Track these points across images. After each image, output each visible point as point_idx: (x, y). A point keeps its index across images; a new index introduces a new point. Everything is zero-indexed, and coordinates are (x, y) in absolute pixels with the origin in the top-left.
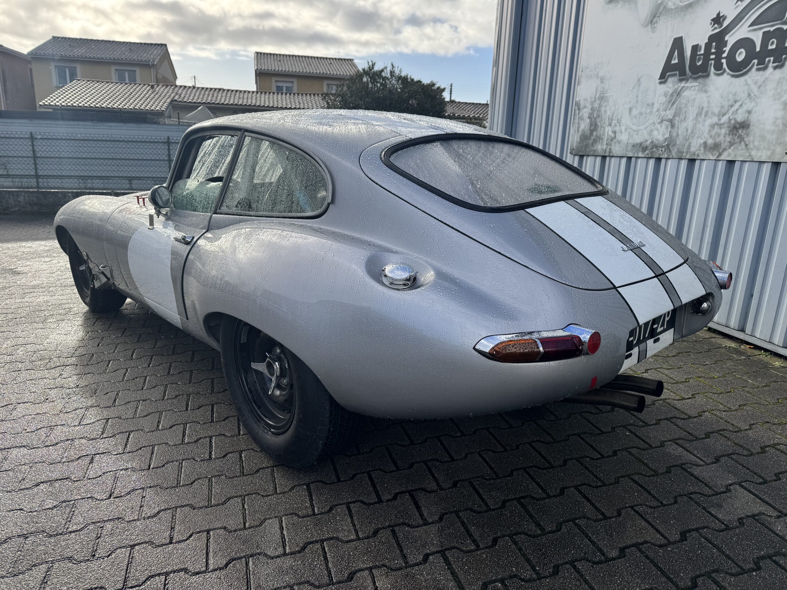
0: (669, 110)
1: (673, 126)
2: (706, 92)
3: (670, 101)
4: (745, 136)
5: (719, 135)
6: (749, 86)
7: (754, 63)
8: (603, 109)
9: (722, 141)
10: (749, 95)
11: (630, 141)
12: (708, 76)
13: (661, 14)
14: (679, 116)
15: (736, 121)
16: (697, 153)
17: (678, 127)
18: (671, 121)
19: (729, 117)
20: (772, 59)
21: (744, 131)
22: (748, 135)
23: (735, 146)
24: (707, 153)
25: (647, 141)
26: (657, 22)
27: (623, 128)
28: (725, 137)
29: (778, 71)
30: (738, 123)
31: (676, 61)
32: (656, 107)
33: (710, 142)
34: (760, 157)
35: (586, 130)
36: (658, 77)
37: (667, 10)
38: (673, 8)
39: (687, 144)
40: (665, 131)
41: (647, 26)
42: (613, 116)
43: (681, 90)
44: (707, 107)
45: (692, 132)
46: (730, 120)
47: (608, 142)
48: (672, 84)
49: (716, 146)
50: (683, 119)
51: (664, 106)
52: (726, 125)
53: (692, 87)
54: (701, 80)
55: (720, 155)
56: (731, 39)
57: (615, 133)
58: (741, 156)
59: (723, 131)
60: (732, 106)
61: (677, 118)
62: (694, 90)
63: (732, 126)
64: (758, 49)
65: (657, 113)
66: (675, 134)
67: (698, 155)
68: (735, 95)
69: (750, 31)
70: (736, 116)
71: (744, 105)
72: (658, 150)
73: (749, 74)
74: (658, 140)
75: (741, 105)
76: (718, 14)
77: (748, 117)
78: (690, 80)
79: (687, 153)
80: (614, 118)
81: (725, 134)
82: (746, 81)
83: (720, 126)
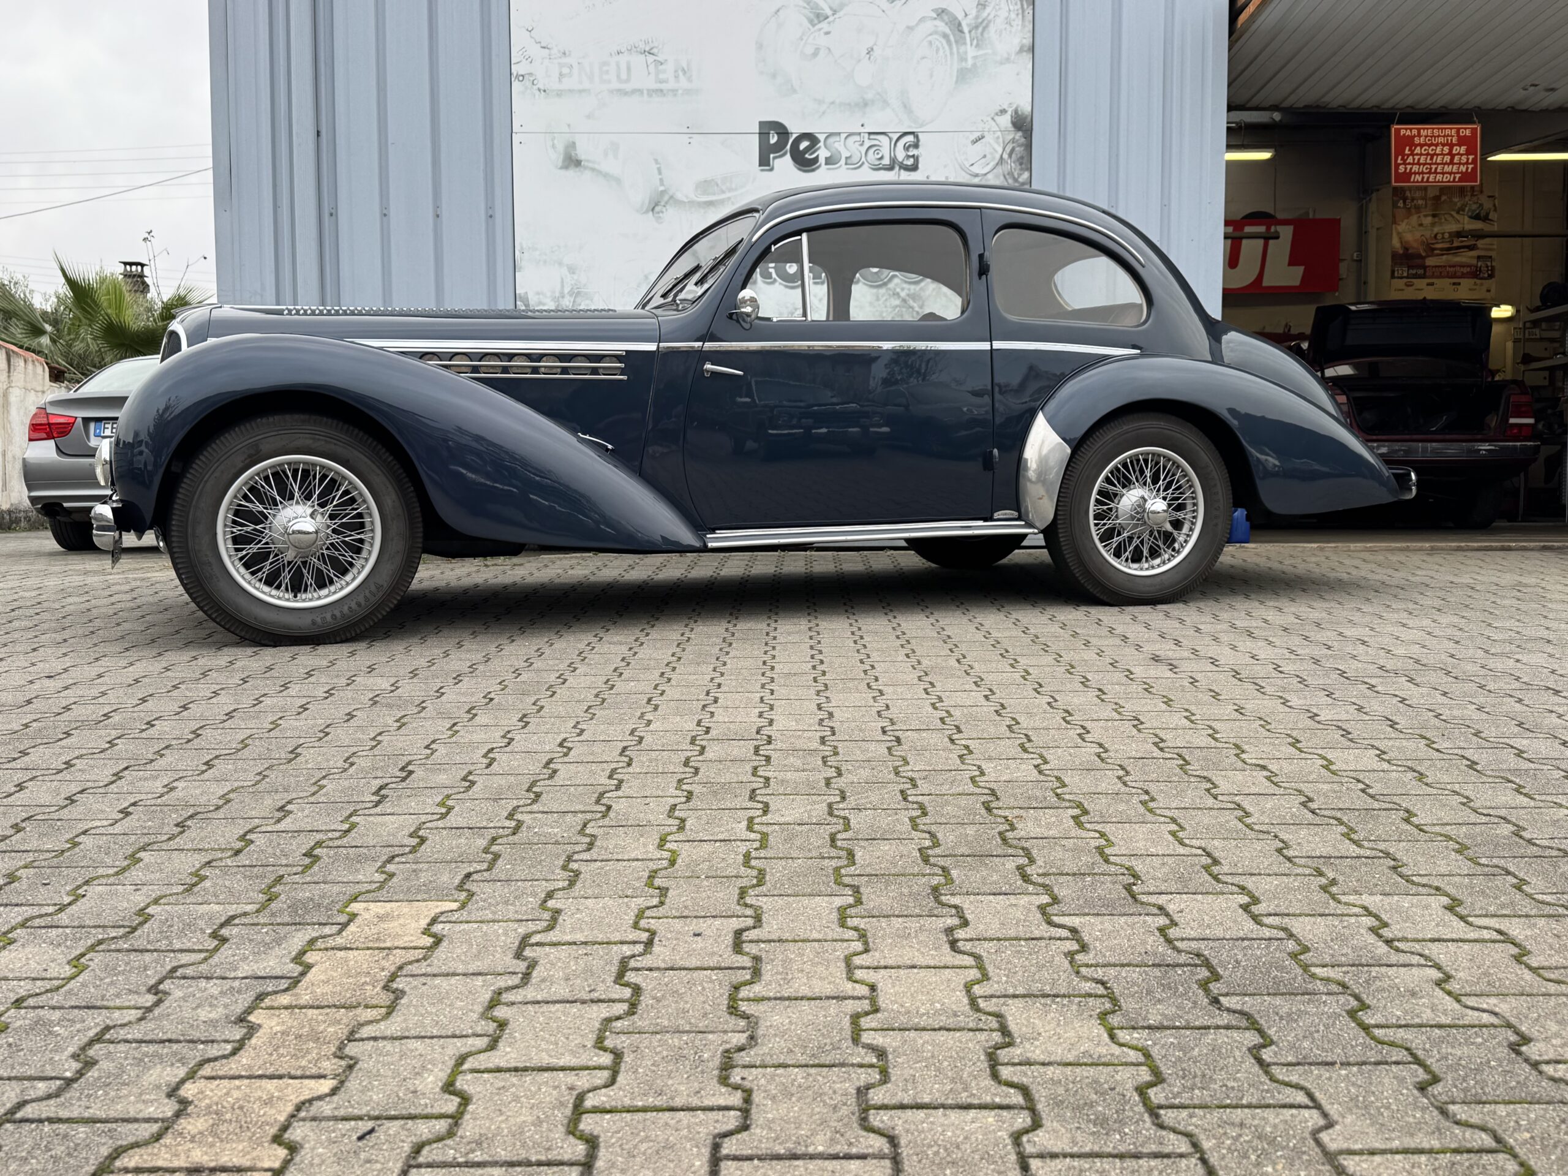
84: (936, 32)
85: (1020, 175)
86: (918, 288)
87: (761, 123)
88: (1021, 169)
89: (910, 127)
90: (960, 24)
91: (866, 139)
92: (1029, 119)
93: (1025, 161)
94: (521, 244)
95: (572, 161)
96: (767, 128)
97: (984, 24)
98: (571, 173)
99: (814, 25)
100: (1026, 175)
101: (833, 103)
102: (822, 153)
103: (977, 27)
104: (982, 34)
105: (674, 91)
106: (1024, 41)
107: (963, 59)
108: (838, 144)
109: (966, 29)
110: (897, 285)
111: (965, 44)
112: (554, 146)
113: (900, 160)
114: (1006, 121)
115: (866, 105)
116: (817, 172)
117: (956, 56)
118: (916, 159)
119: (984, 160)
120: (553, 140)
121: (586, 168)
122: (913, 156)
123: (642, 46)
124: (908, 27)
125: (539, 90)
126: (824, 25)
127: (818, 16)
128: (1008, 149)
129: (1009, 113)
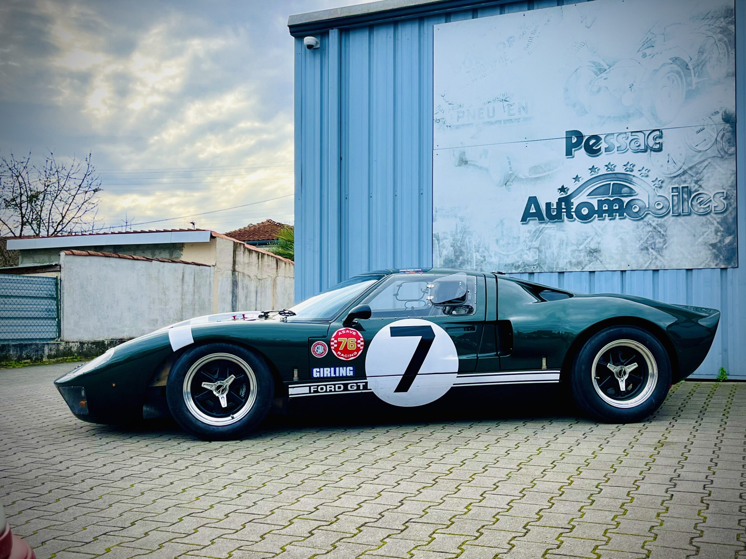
0: (535, 241)
1: (540, 251)
2: (564, 231)
3: (534, 236)
4: (599, 257)
5: (580, 257)
6: (595, 228)
7: (595, 216)
8: (467, 240)
9: (583, 260)
10: (596, 234)
11: (502, 262)
12: (563, 221)
13: (513, 180)
14: (544, 245)
15: (591, 248)
16: (565, 268)
17: (545, 252)
18: (538, 248)
19: (585, 246)
20: (607, 215)
21: (598, 254)
22: (601, 256)
23: (593, 262)
24: (573, 267)
25: (518, 262)
26: (511, 185)
27: (493, 254)
28: (584, 258)
29: (612, 221)
30: (592, 250)
31: (534, 211)
32: (522, 239)
33: (574, 261)
34: (612, 268)
35: (449, 255)
36: (521, 220)
37: (517, 179)
38: (524, 178)
39: (555, 263)
40: (534, 255)
41: (502, 186)
42: (479, 245)
43: (542, 229)
44: (567, 240)
45: (558, 255)
46: (586, 248)
47: (477, 264)
48: (533, 224)
49: (579, 263)
50: (548, 247)
51: (530, 238)
52: (583, 251)
53: (551, 227)
54: (557, 223)
55: (583, 268)
56: (576, 202)
57: (484, 257)
58: (599, 268)
59: (582, 254)
60: (586, 240)
61: (543, 247)
62: (554, 229)
63: (588, 251)
64: (596, 209)
65: (524, 244)
66: (543, 257)
67: (566, 269)
68: (586, 233)
69: (588, 198)
70: (590, 246)
71: (594, 239)
72: (531, 268)
73: (594, 222)
74: (529, 261)
75: (592, 239)
76: (563, 186)
77: (598, 246)
78: (549, 223)
79: (557, 268)
80: (481, 246)
81: (584, 256)
82: (592, 225)
83: (580, 251)
84: (672, 71)
85: (728, 149)
86: (663, 220)
87: (566, 132)
88: (730, 146)
89: (658, 127)
90: (687, 65)
91: (630, 136)
92: (734, 116)
93: (732, 141)
94: (436, 208)
95: (463, 162)
96: (570, 134)
97: (703, 63)
98: (463, 168)
99: (597, 76)
100: (733, 149)
101: (609, 117)
102: (603, 145)
103: (698, 65)
104: (702, 69)
105: (518, 120)
106: (730, 70)
107: (689, 84)
108: (613, 140)
109: (691, 67)
110: (649, 219)
111: (691, 76)
112: (454, 155)
113: (651, 146)
114: (718, 118)
115: (629, 116)
116: (600, 156)
117: (685, 84)
118: (661, 144)
119: (704, 142)
120: (453, 152)
121: (470, 165)
122: (659, 143)
123: (502, 98)
124: (655, 70)
125: (447, 126)
126: (604, 75)
127: (600, 70)
128: (720, 135)
129: (721, 113)
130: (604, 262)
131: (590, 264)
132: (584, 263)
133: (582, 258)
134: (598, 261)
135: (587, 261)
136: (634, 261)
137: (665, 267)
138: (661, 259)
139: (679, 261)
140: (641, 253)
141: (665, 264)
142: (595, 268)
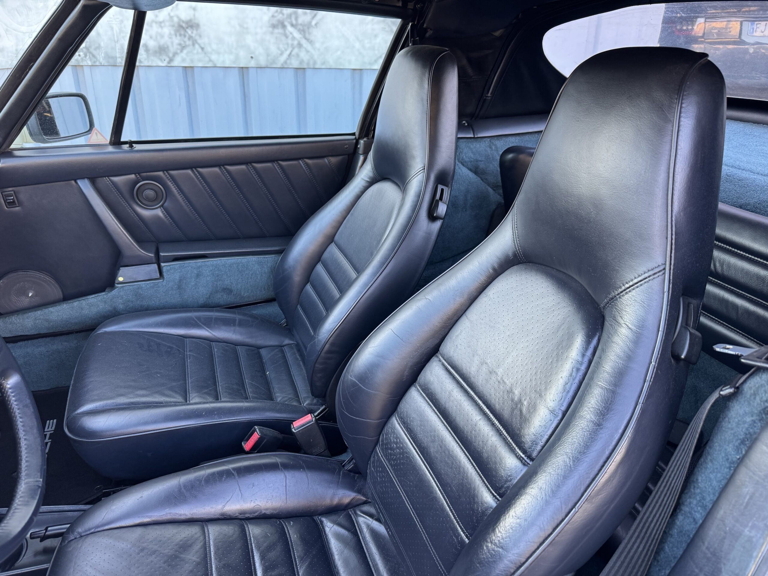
4: (197, 38)
9: (169, 44)
15: (180, 19)
19: (169, 14)
21: (195, 32)
22: (200, 36)
23: (188, 49)
24: (152, 58)
28: (170, 38)
30: (183, 22)
34: (224, 62)
46: (171, 17)
52: (167, 24)
55: (171, 60)
58: (200, 60)
59: (167, 31)
63: (176, 25)
81: (170, 34)
130: (209, 49)
131: (182, 51)
132: (172, 49)
133: (166, 38)
134: (197, 46)
135: (176, 46)
136: (261, 50)
137: (315, 63)
138: (309, 47)
139: (339, 53)
140: (272, 33)
141: (316, 57)
142: (192, 61)
